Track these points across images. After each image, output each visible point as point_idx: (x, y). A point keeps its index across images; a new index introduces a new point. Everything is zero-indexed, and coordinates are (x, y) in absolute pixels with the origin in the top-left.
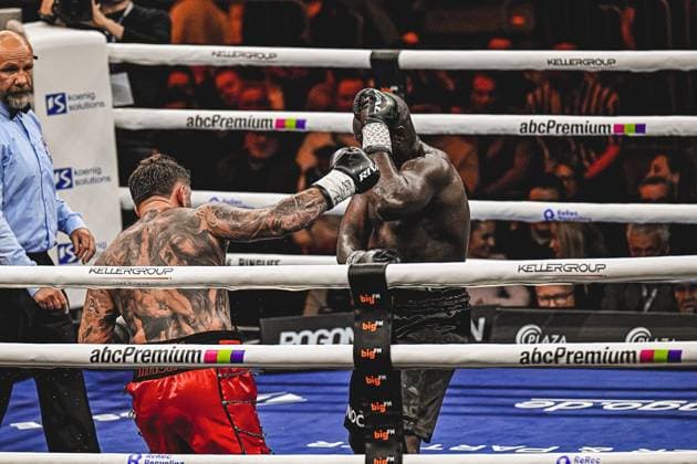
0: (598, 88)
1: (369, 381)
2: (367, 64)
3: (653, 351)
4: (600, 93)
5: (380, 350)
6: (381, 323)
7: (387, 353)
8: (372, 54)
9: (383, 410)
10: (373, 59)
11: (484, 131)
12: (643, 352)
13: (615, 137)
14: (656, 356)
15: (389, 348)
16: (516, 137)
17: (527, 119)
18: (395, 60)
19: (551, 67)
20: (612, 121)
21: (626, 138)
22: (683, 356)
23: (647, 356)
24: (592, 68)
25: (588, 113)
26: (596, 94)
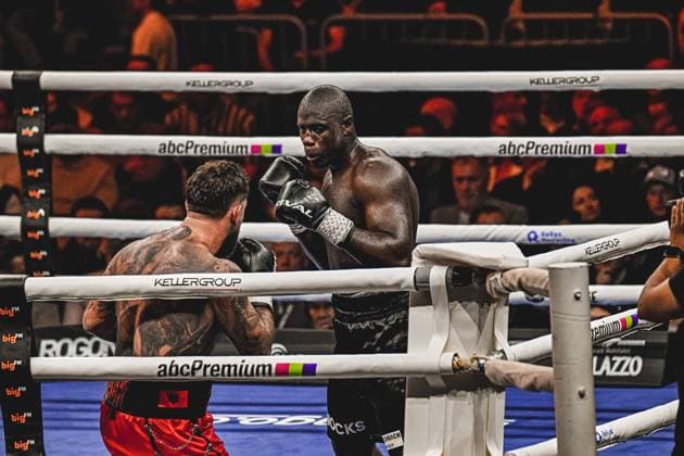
0: (234, 109)
1: (9, 392)
2: (9, 85)
3: (288, 365)
4: (237, 114)
5: (19, 362)
6: (21, 336)
7: (27, 366)
8: (14, 75)
9: (23, 421)
10: (14, 80)
11: (123, 151)
12: (278, 366)
13: (251, 157)
14: (291, 369)
15: (29, 361)
16: (155, 157)
17: (166, 139)
18: (36, 81)
19: (190, 88)
20: (250, 141)
21: (262, 158)
22: (318, 370)
23: (283, 369)
24: (230, 89)
25: (225, 134)
26: (233, 114)
